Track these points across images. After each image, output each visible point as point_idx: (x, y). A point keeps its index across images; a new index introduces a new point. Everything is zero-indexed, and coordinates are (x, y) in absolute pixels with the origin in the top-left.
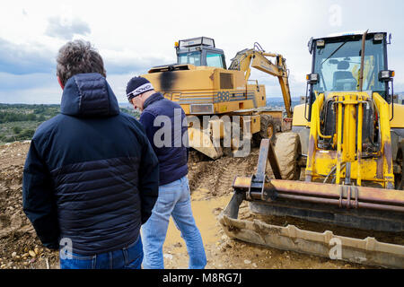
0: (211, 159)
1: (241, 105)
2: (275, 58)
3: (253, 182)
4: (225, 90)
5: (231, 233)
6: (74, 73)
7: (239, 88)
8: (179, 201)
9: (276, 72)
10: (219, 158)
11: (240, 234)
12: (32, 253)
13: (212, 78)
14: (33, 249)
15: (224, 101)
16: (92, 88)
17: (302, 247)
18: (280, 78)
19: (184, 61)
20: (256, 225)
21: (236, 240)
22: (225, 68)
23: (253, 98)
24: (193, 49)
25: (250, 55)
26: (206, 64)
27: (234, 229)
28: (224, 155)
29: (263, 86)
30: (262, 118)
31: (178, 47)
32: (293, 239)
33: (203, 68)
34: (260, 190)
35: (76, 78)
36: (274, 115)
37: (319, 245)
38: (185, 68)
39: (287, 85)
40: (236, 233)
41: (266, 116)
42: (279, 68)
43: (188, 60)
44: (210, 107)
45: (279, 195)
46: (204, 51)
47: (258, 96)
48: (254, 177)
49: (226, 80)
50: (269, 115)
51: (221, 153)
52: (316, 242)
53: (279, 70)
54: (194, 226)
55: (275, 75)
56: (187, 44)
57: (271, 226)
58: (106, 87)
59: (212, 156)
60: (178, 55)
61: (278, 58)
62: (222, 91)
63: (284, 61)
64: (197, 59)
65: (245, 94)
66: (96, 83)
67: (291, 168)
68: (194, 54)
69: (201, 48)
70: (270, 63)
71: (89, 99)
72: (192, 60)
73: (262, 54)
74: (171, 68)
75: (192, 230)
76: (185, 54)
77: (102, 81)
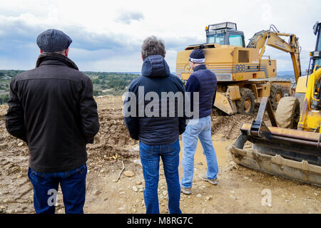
0: (227, 115)
1: (254, 76)
2: (289, 37)
3: (253, 124)
4: (242, 64)
5: (237, 159)
6: (149, 55)
7: (254, 62)
8: (203, 130)
9: (289, 49)
10: (234, 114)
11: (243, 160)
12: (114, 157)
13: (232, 54)
14: (115, 155)
15: (240, 72)
16: (157, 63)
17: (286, 173)
18: (292, 54)
19: (211, 41)
20: (254, 154)
21: (240, 165)
22: (244, 46)
23: (265, 70)
24: (219, 32)
25: (265, 35)
26: (228, 43)
27: (239, 156)
28: (238, 113)
29: (275, 61)
30: (272, 87)
31: (207, 30)
32: (280, 166)
33: (226, 46)
34: (257, 129)
35: (149, 58)
36: (283, 84)
37: (298, 172)
38: (213, 46)
39: (299, 60)
40: (240, 160)
41: (276, 85)
42: (292, 46)
43: (215, 41)
44: (229, 75)
45: (272, 136)
46: (228, 33)
47: (269, 68)
48: (254, 121)
49: (243, 56)
50: (278, 84)
51: (236, 111)
52: (296, 169)
53: (292, 47)
54: (212, 147)
55: (287, 52)
56: (215, 28)
57: (264, 155)
58: (164, 62)
59: (228, 113)
60: (207, 36)
61: (291, 37)
62: (239, 64)
63: (296, 39)
64: (222, 39)
65: (258, 67)
66: (159, 61)
67: (289, 123)
68: (219, 35)
69: (226, 31)
70: (283, 41)
71: (156, 69)
72: (218, 40)
73: (276, 34)
74: (202, 47)
75: (210, 148)
76: (212, 36)
77: (162, 60)
